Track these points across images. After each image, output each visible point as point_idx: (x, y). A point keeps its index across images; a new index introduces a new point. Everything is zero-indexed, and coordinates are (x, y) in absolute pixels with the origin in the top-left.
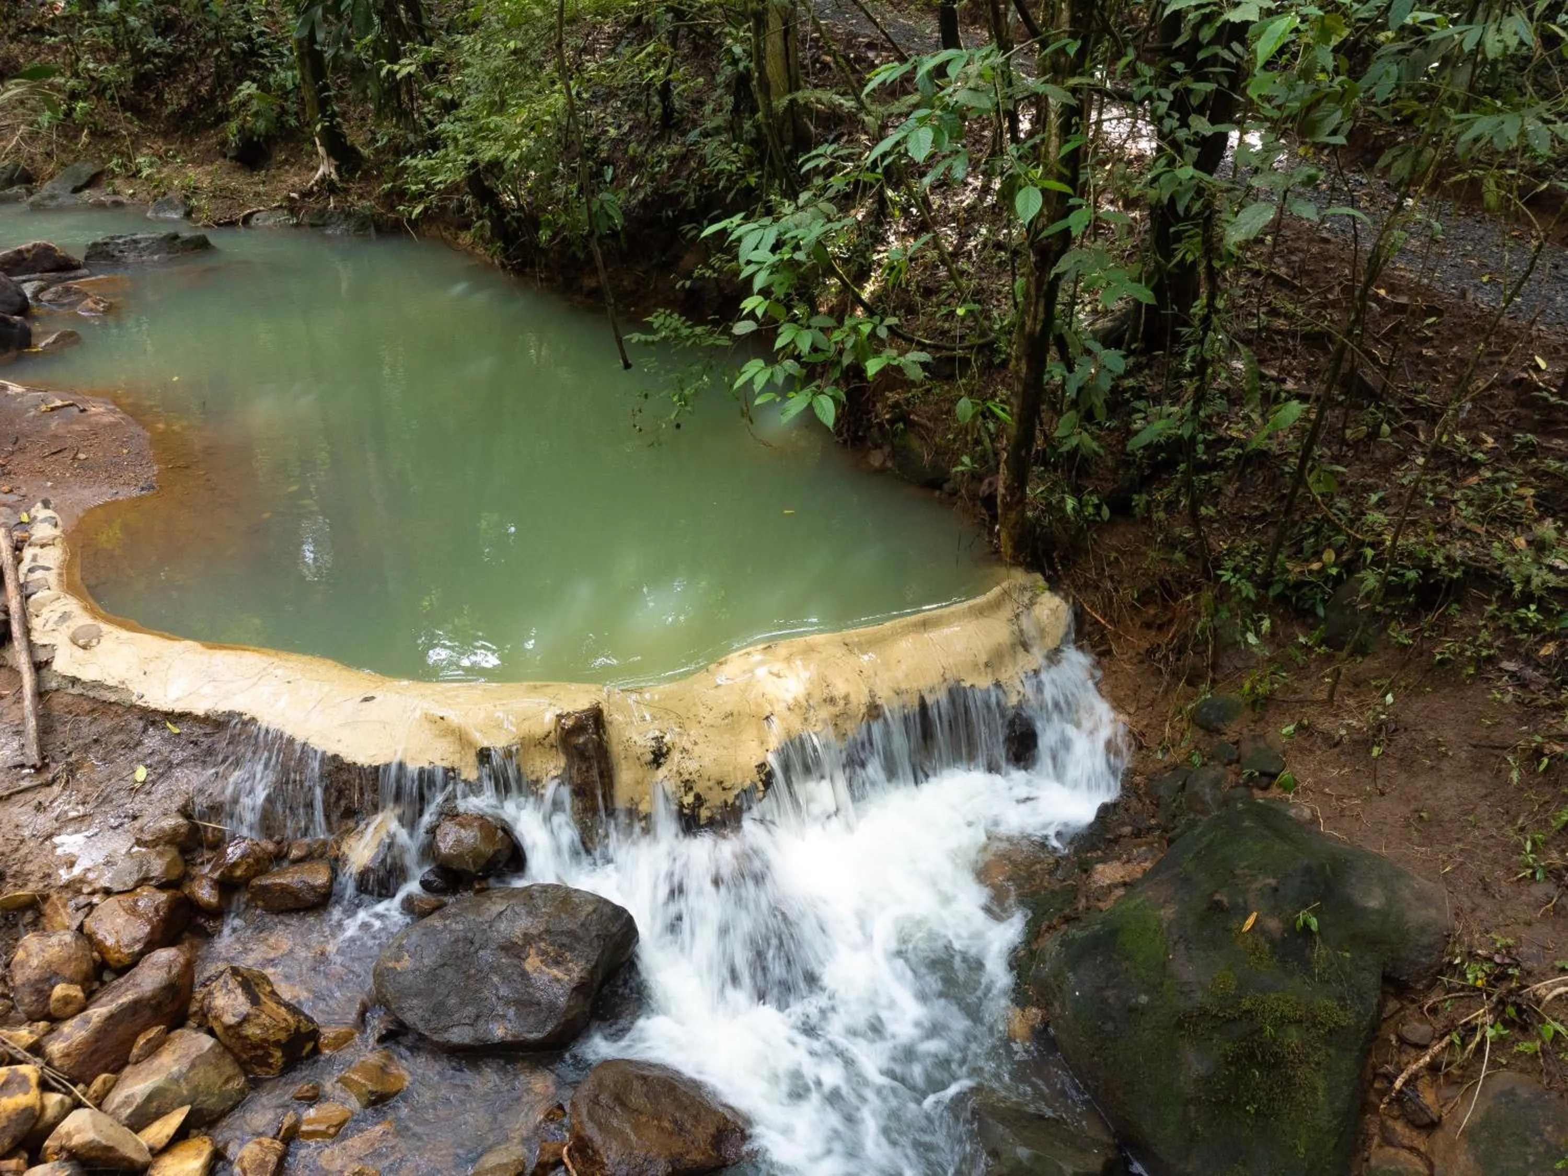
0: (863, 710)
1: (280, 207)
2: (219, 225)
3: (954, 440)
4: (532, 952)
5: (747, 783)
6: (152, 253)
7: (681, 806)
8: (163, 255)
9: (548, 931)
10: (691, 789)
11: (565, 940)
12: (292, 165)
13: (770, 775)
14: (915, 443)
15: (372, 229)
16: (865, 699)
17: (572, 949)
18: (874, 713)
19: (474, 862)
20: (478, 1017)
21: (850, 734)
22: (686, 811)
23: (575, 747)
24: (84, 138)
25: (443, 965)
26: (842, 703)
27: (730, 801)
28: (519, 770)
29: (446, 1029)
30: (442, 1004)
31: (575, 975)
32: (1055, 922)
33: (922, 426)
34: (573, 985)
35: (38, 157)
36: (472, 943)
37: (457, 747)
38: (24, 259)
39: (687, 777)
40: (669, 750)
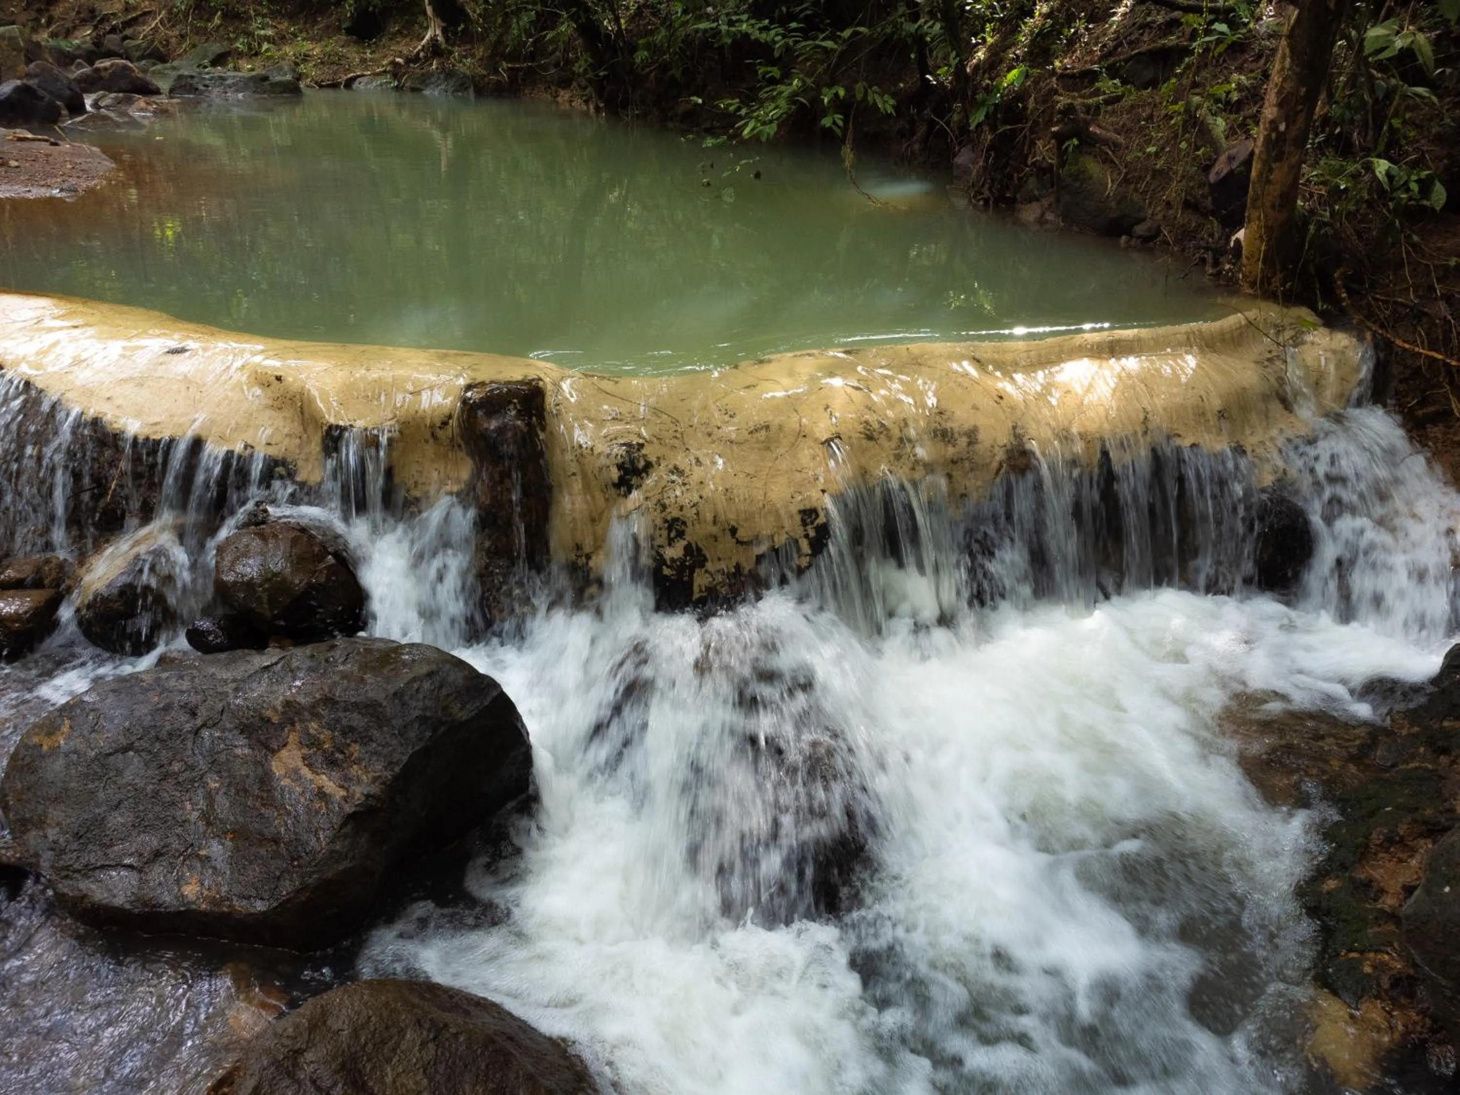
0: (1000, 455)
1: (385, 72)
2: (321, 86)
3: (1157, 154)
4: (293, 738)
5: (781, 540)
6: (238, 91)
7: (660, 561)
8: (248, 93)
9: (329, 701)
10: (681, 534)
11: (357, 720)
12: (405, 36)
13: (823, 532)
14: (1093, 167)
15: (471, 91)
16: (1004, 438)
17: (365, 739)
18: (1021, 461)
19: (272, 601)
20: (157, 855)
21: (974, 496)
22: (666, 571)
23: (484, 435)
24: (217, 21)
25: (125, 750)
26: (963, 441)
27: (747, 566)
28: (389, 473)
29: (89, 871)
30: (100, 822)
31: (359, 791)
32: (1402, 829)
33: (1105, 142)
34: (349, 809)
35: (173, 40)
36: (194, 714)
37: (296, 427)
38: (101, 78)
39: (676, 513)
40: (648, 465)
